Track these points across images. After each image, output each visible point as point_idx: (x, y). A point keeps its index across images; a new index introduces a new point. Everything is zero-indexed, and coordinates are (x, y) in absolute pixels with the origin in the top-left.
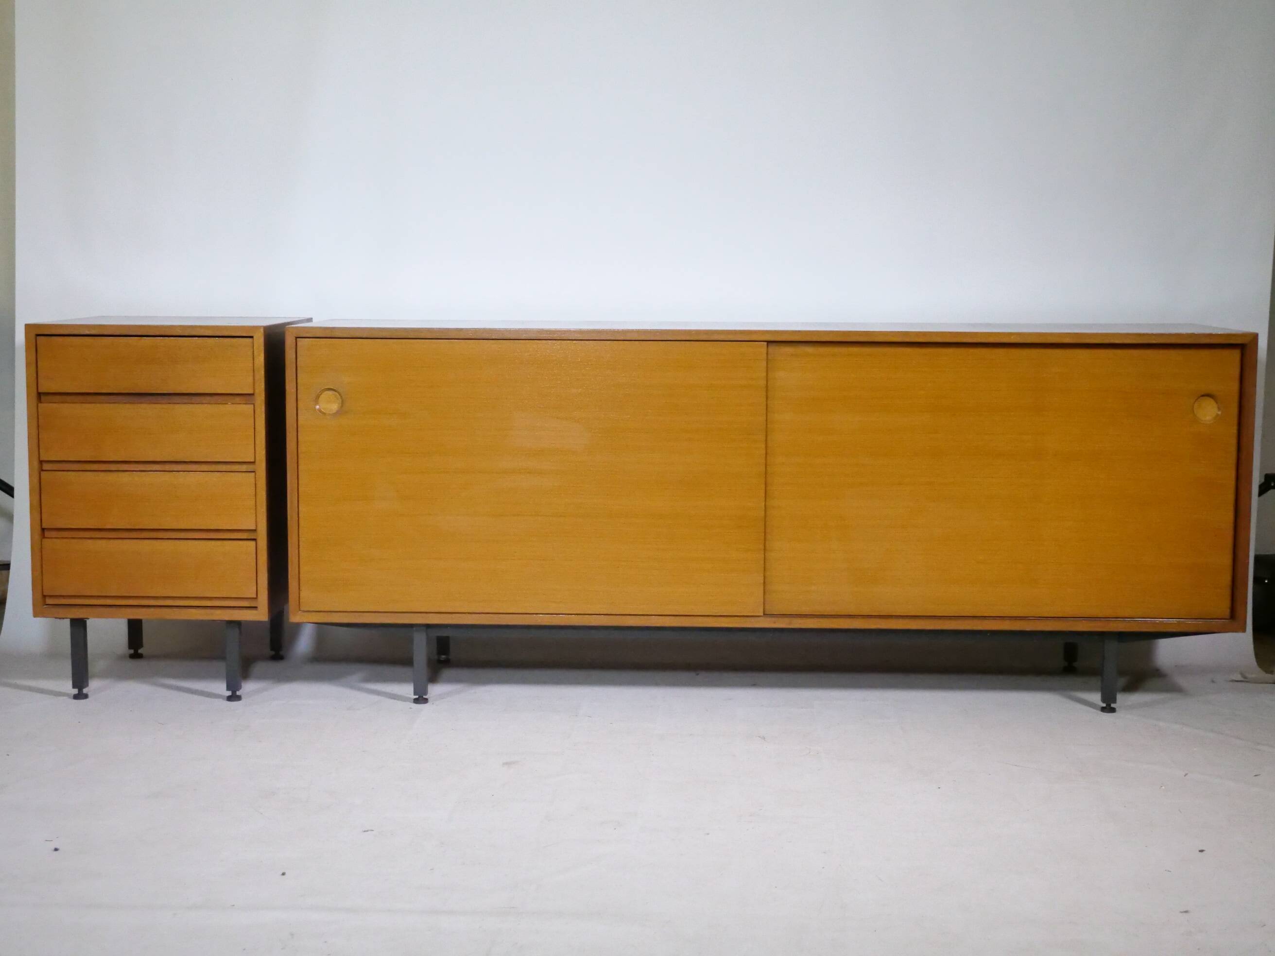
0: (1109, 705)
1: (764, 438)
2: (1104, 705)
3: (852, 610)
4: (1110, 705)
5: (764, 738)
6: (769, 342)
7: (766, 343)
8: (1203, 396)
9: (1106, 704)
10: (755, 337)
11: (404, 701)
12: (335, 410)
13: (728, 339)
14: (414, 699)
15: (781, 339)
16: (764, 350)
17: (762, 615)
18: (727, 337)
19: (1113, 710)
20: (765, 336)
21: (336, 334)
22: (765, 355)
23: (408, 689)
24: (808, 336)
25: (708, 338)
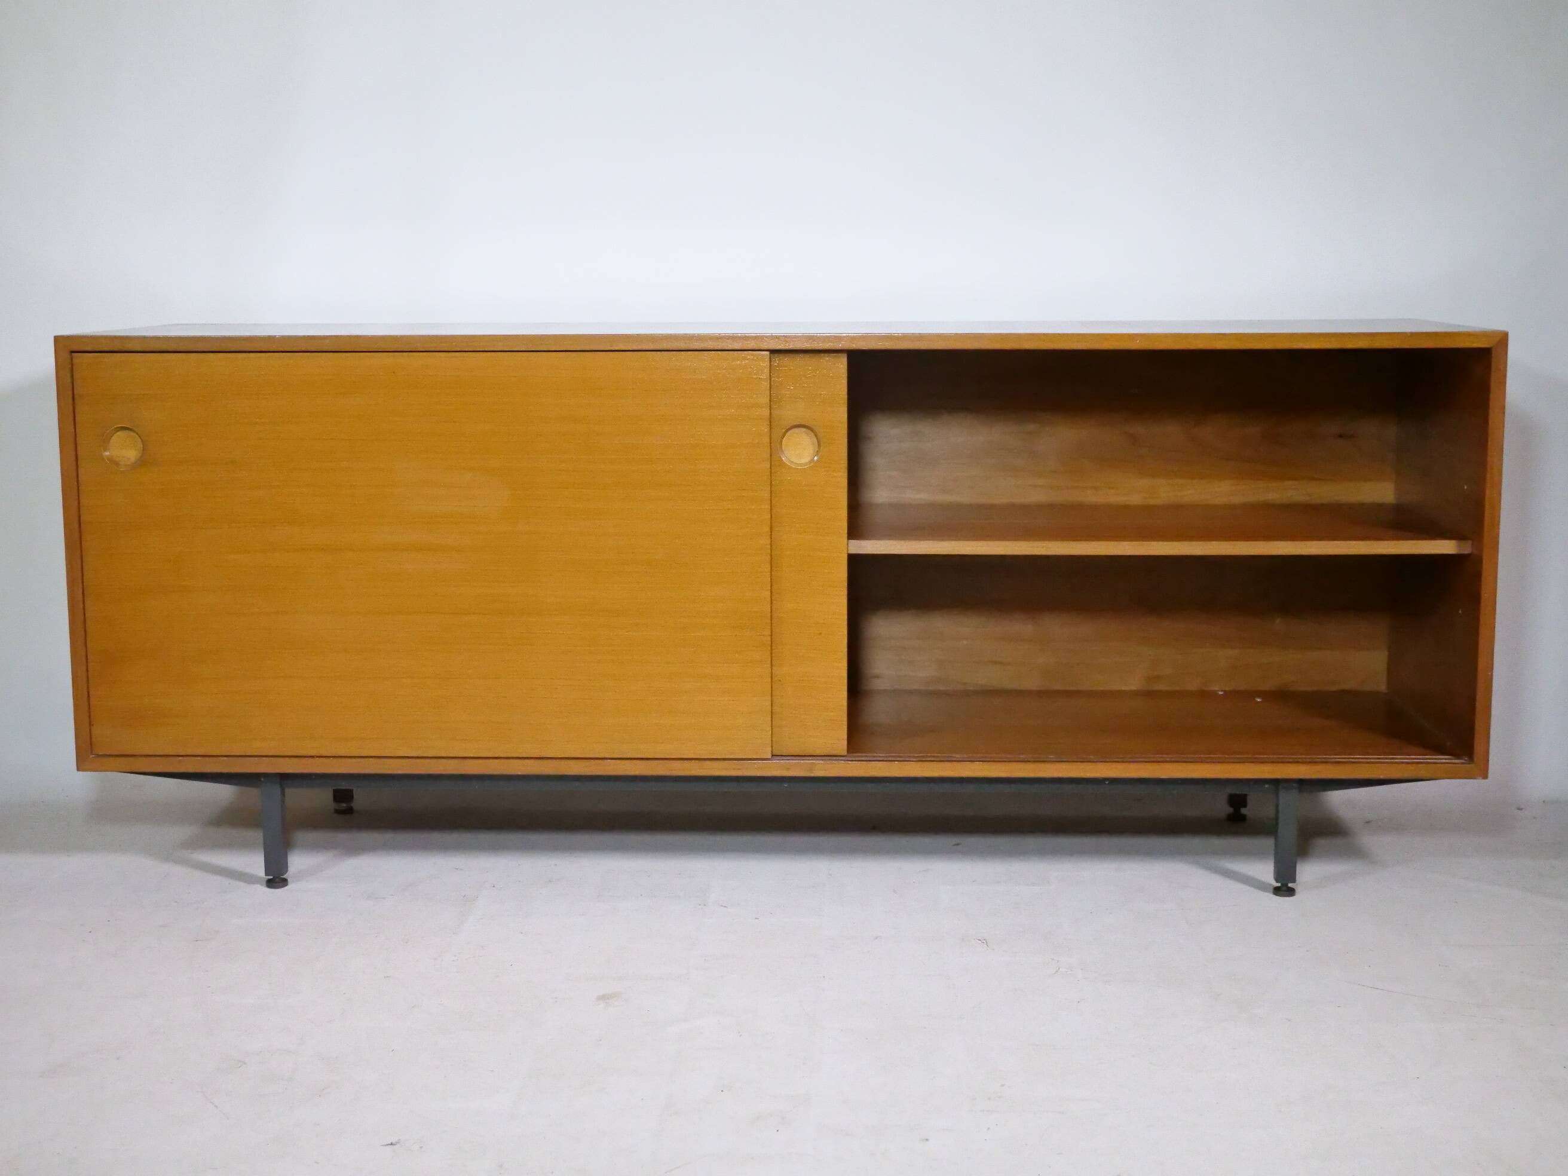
0: (1285, 885)
1: (767, 495)
2: (1278, 884)
4: (1287, 885)
5: (985, 941)
6: (773, 352)
7: (768, 353)
9: (1282, 884)
10: (751, 345)
11: (248, 883)
12: (133, 460)
13: (712, 347)
14: (266, 880)
15: (791, 346)
16: (767, 363)
17: (769, 756)
18: (710, 345)
19: (1291, 892)
20: (766, 341)
21: (130, 346)
22: (767, 371)
23: (255, 863)
24: (831, 342)
25: (683, 346)
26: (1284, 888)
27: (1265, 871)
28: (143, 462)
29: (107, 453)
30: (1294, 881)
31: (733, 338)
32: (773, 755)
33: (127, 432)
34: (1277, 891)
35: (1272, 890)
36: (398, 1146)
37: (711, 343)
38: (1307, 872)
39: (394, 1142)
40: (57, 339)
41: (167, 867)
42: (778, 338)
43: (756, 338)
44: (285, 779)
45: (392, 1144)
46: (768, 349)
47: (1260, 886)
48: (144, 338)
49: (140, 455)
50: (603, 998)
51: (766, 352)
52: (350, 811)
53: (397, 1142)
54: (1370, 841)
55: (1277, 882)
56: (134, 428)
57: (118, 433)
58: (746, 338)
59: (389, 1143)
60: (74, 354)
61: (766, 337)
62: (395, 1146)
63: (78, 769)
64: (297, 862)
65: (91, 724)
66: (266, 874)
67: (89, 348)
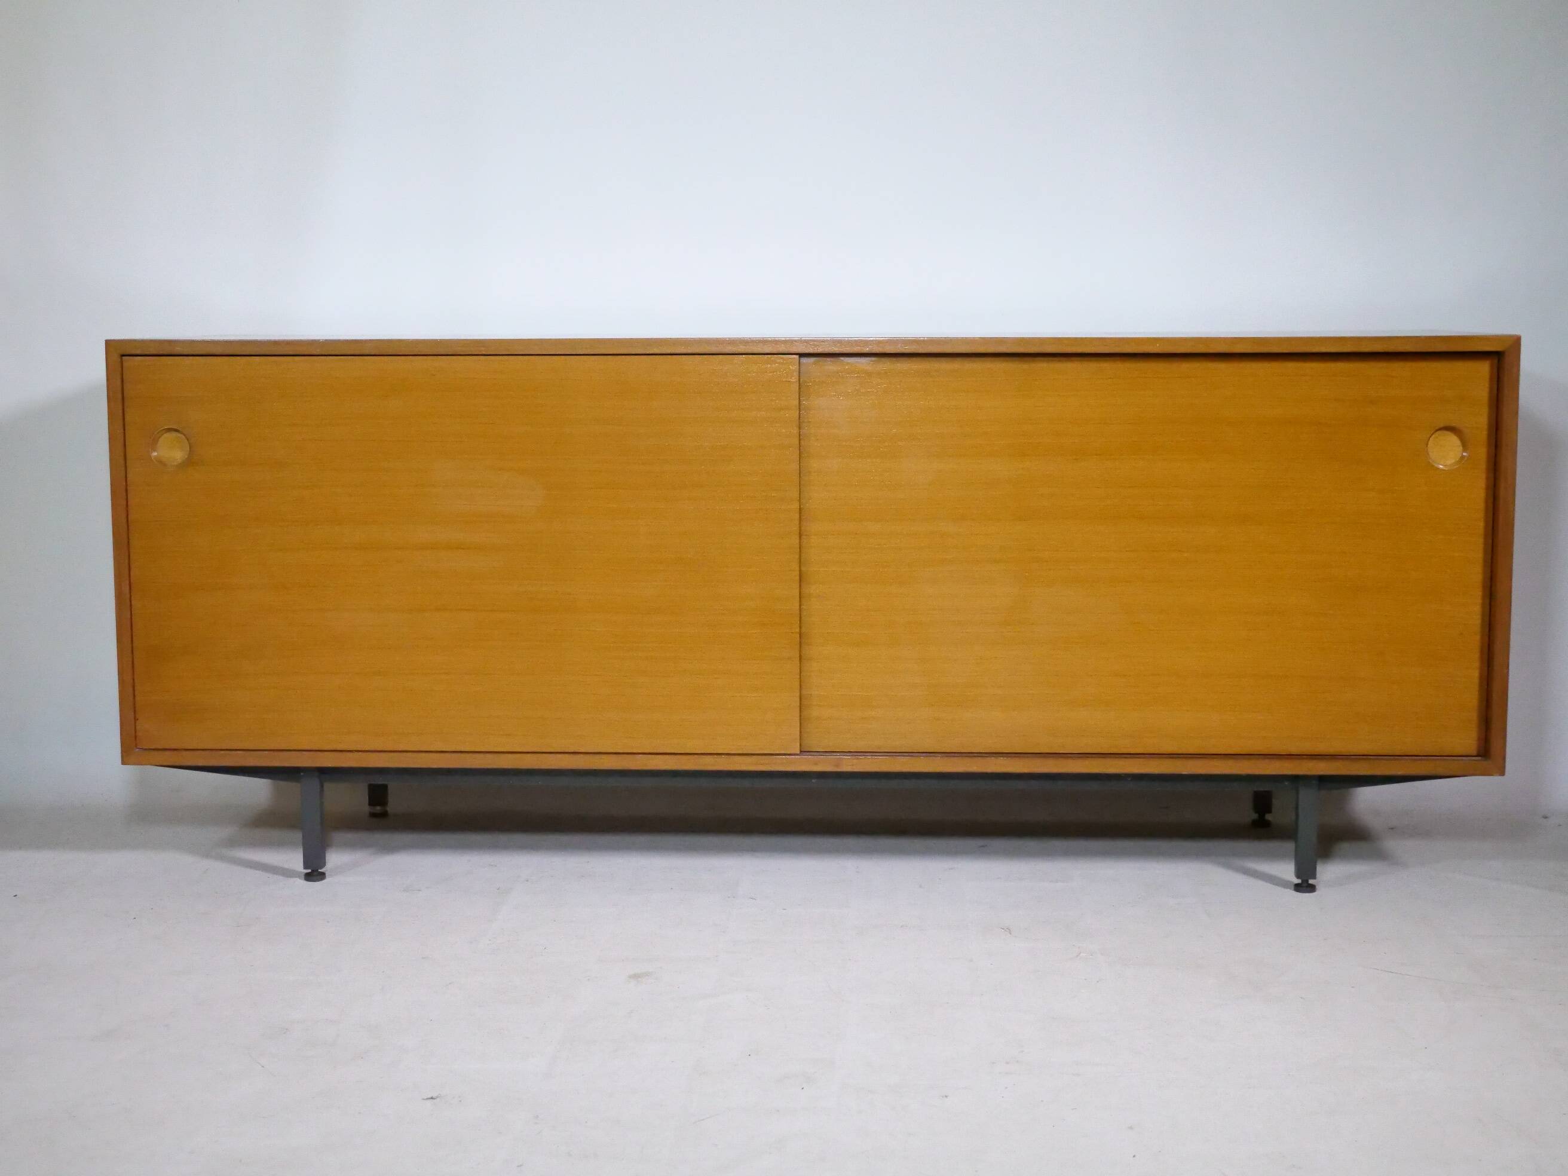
0: (1305, 881)
1: (796, 495)
2: (1299, 881)
3: (929, 745)
4: (1307, 881)
5: (1009, 930)
7: (797, 357)
8: (1440, 429)
9: (1302, 881)
10: (782, 348)
11: (288, 877)
12: (180, 461)
13: (743, 351)
14: (304, 874)
15: (820, 350)
16: (795, 367)
17: (799, 753)
18: (742, 349)
19: (1311, 889)
20: (796, 346)
21: (178, 350)
22: (796, 374)
23: (295, 860)
24: (858, 346)
25: (714, 350)
26: (1305, 886)
27: (1287, 870)
28: (190, 462)
29: (155, 454)
30: (1314, 877)
31: (764, 342)
32: (801, 751)
33: (174, 434)
34: (1298, 888)
35: (1293, 887)
36: (438, 1099)
37: (741, 347)
38: (1327, 872)
39: (434, 1095)
40: (108, 343)
41: (206, 863)
42: (807, 342)
43: (785, 342)
44: (324, 773)
45: (432, 1098)
46: (797, 352)
47: (1283, 883)
48: (192, 342)
49: (186, 457)
50: (636, 977)
51: (795, 356)
52: (384, 815)
53: (437, 1097)
54: (1392, 844)
55: (1298, 877)
56: (180, 429)
57: (165, 435)
58: (776, 342)
59: (429, 1096)
60: (124, 358)
61: (796, 341)
62: (434, 1101)
63: (124, 763)
64: (334, 859)
65: (136, 719)
66: (305, 868)
67: (138, 352)
